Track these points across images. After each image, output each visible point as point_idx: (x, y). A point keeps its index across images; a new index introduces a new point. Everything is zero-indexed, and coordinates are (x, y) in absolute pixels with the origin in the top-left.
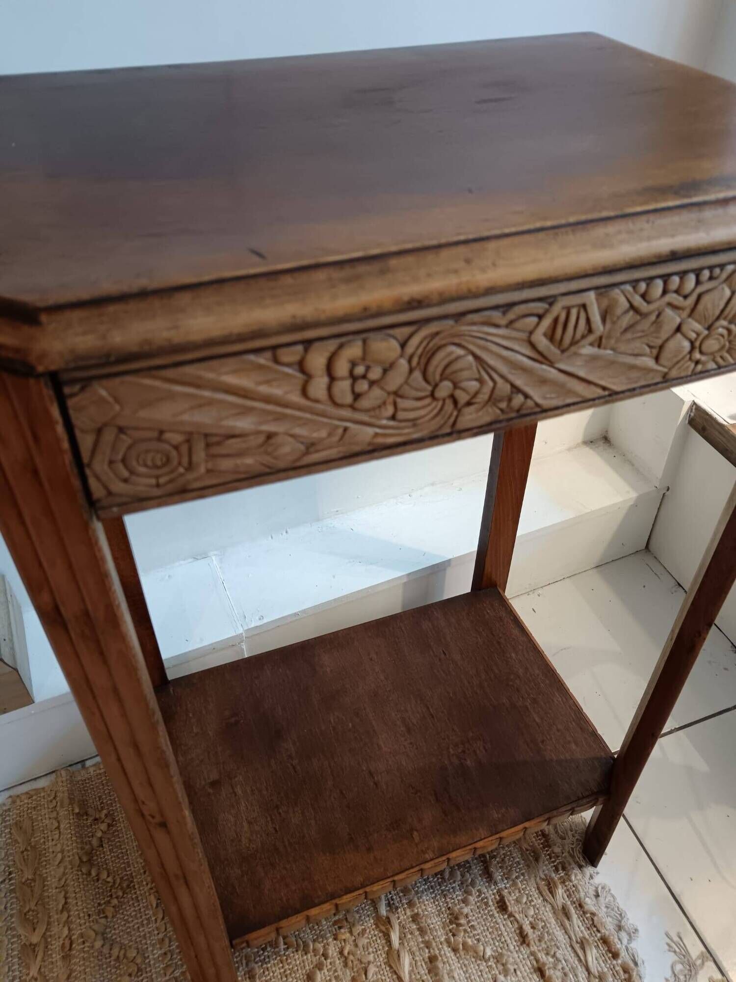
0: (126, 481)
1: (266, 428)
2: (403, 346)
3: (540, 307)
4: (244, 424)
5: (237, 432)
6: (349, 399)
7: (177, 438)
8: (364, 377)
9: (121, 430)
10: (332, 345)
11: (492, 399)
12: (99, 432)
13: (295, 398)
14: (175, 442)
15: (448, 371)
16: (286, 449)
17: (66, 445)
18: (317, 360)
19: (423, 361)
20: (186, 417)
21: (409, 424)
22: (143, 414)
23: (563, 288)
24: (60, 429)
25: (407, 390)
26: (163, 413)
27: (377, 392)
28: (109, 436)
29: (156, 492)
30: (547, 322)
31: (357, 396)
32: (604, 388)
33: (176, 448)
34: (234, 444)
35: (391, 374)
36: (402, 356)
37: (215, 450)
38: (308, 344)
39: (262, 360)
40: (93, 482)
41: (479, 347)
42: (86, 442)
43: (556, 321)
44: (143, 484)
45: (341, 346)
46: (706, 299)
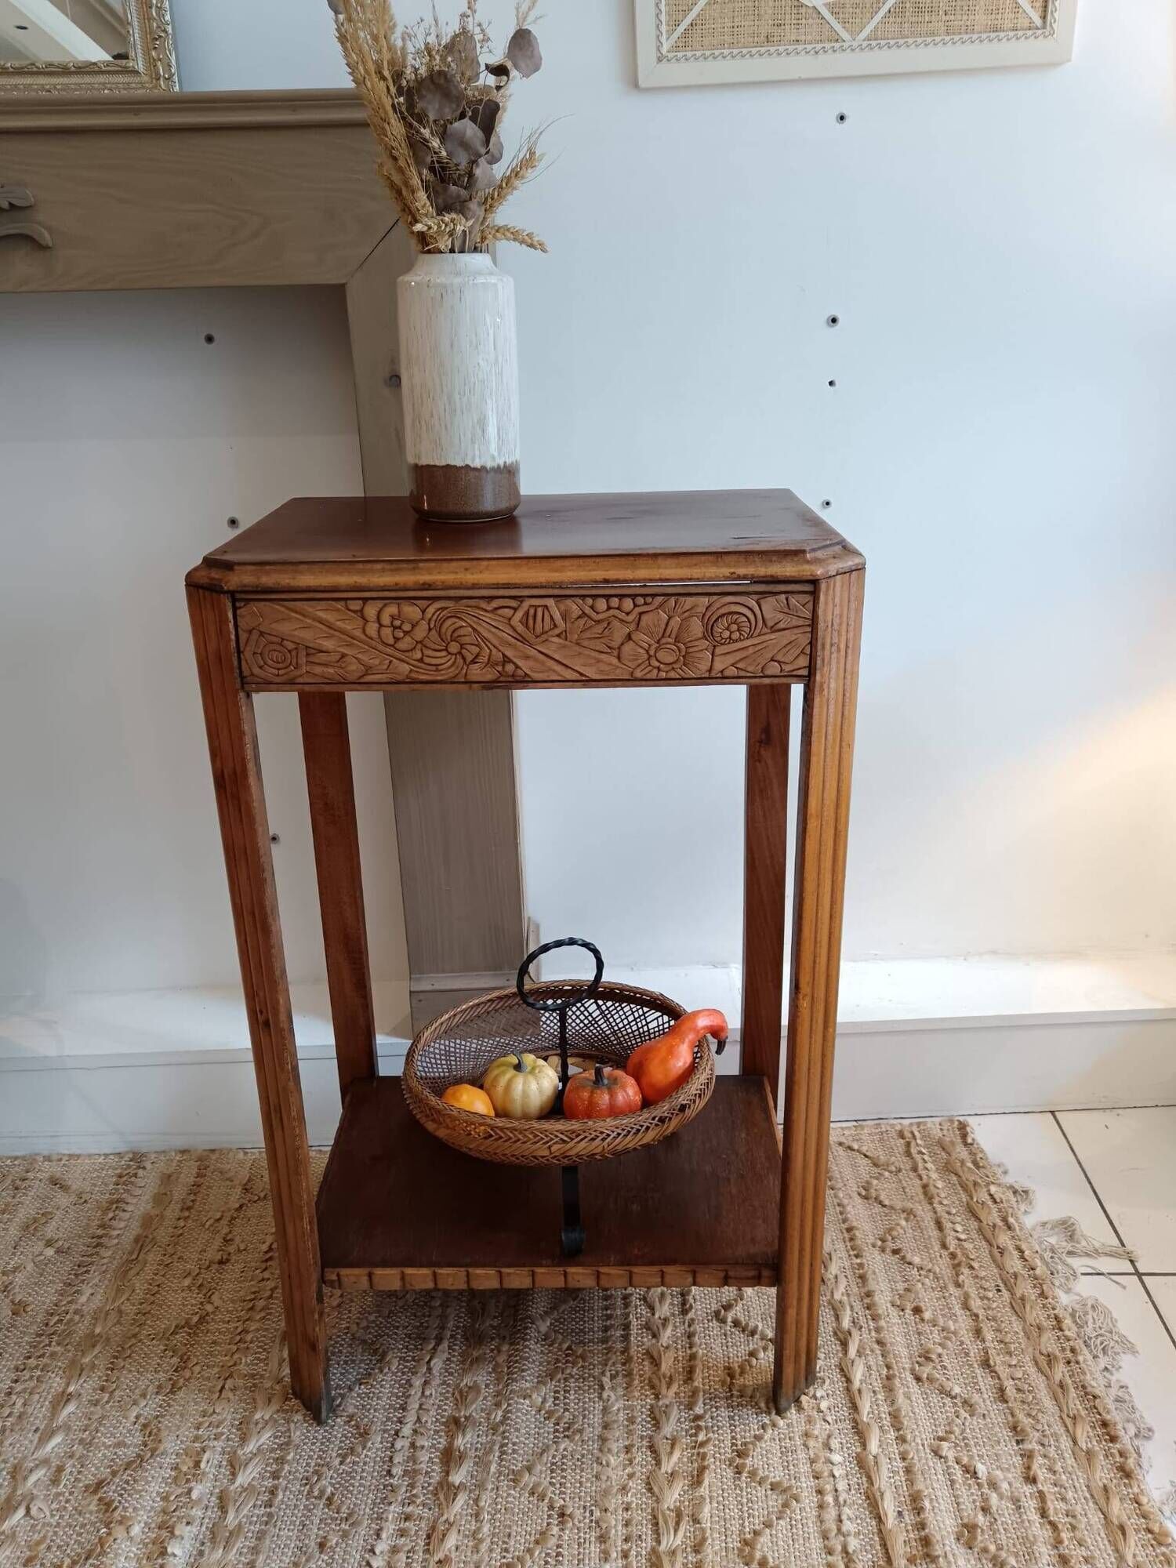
0: (261, 667)
1: (341, 650)
2: (423, 612)
3: (514, 603)
4: (328, 644)
5: (324, 649)
6: (391, 641)
7: (291, 646)
8: (400, 628)
9: (262, 634)
10: (380, 604)
11: (490, 663)
12: (250, 632)
13: (358, 633)
14: (289, 648)
15: (455, 635)
16: (354, 667)
17: (233, 637)
18: (371, 611)
19: (438, 625)
20: (296, 633)
21: (434, 668)
22: (274, 626)
23: (526, 592)
24: (231, 625)
25: (427, 642)
26: (284, 628)
27: (408, 639)
28: (255, 635)
29: (278, 680)
30: (520, 614)
31: (397, 639)
32: (581, 674)
33: (290, 651)
34: (323, 657)
35: (417, 629)
36: (422, 619)
37: (311, 659)
38: (365, 600)
39: (340, 605)
40: (243, 663)
41: (474, 622)
42: (243, 636)
43: (527, 613)
44: (269, 673)
45: (385, 605)
46: (644, 618)
